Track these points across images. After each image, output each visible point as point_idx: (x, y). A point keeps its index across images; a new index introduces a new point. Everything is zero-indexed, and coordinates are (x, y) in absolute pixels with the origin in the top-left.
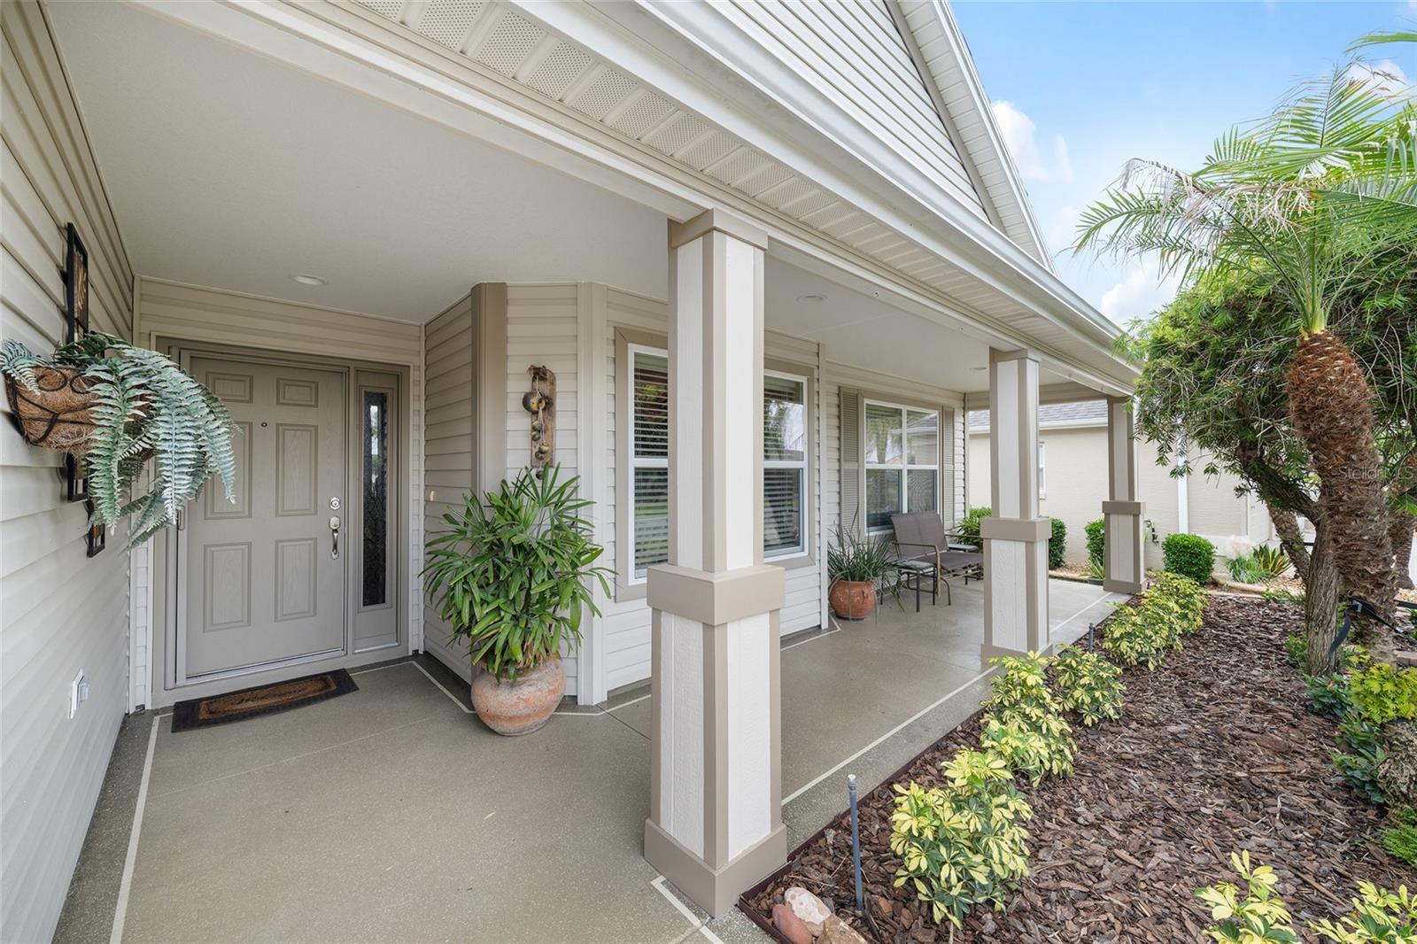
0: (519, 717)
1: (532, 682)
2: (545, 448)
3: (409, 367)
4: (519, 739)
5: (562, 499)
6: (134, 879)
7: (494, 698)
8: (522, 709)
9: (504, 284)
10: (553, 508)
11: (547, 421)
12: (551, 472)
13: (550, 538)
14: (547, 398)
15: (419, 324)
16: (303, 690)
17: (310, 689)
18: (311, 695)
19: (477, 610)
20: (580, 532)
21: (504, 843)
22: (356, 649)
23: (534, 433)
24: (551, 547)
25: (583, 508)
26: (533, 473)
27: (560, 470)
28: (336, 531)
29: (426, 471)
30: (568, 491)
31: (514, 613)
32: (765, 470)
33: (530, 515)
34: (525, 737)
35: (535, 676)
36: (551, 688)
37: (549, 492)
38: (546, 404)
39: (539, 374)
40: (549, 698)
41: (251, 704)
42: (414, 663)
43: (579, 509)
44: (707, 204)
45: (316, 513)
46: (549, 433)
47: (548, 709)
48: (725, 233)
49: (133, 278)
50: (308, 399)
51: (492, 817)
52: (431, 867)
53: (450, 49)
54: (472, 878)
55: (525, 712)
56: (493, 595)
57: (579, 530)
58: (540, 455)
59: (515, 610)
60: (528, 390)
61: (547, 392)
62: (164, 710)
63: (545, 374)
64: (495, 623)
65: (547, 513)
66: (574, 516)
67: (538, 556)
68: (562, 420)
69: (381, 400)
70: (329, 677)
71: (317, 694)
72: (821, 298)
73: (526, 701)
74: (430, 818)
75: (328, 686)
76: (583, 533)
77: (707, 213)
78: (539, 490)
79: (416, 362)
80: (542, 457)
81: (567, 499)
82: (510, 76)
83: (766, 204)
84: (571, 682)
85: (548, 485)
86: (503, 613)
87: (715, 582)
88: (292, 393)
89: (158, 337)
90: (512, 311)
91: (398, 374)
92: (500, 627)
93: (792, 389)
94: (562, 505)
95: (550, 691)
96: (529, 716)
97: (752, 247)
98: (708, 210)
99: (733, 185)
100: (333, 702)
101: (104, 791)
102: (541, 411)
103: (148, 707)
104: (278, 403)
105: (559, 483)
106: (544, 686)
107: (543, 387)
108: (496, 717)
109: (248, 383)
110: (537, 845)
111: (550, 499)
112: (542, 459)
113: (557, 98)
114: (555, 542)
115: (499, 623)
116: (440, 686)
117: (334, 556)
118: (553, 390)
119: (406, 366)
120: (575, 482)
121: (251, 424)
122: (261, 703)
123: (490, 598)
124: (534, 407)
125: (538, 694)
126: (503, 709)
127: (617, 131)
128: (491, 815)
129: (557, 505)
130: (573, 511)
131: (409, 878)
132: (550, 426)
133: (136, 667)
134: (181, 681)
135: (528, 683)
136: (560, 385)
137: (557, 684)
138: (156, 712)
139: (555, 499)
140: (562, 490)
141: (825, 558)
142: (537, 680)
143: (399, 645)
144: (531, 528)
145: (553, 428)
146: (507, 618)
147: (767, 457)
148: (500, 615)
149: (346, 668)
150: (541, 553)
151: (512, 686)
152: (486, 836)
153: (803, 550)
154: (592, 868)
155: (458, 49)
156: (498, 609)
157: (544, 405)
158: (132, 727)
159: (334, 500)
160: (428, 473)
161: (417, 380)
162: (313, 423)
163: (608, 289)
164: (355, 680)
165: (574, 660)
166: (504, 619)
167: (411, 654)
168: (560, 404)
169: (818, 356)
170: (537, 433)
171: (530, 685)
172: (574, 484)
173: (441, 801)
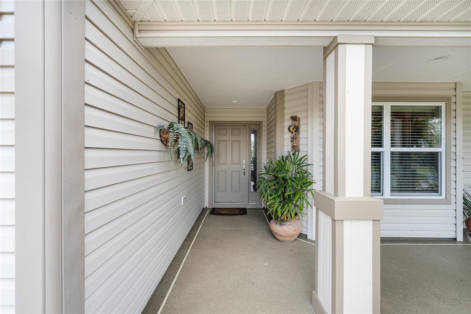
0: (283, 236)
1: (287, 225)
2: (295, 145)
3: (262, 121)
4: (284, 243)
5: (300, 163)
6: (193, 245)
7: (276, 227)
8: (283, 233)
9: (284, 90)
10: (297, 166)
11: (297, 135)
12: (297, 153)
13: (294, 176)
14: (297, 127)
15: (265, 108)
16: (235, 211)
17: (236, 212)
18: (236, 213)
19: (269, 197)
20: (308, 175)
21: (267, 275)
22: (249, 203)
23: (292, 139)
24: (294, 179)
25: (309, 166)
26: (291, 153)
27: (300, 152)
28: (244, 169)
29: (267, 153)
30: (303, 160)
31: (280, 200)
32: (391, 152)
33: (289, 168)
34: (286, 243)
35: (288, 223)
36: (294, 229)
37: (296, 161)
38: (296, 129)
39: (294, 119)
40: (293, 232)
41: (224, 212)
42: (263, 211)
43: (308, 166)
44: (334, 34)
45: (240, 164)
46: (297, 139)
47: (293, 236)
48: (345, 44)
49: (205, 108)
50: (238, 133)
51: (267, 265)
52: (246, 272)
53: (228, 21)
54: (254, 281)
55: (284, 234)
56: (274, 193)
57: (308, 174)
58: (294, 147)
59: (281, 199)
60: (291, 124)
61: (297, 125)
62: (210, 209)
63: (296, 118)
64: (274, 202)
65: (295, 167)
66: (306, 170)
67: (288, 183)
68: (302, 135)
69: (255, 132)
70: (242, 209)
71: (238, 213)
72: (447, 57)
73: (285, 231)
74: (251, 257)
75: (240, 212)
76: (309, 176)
77: (335, 38)
78: (293, 159)
79: (264, 120)
80: (295, 148)
81: (302, 163)
82: (246, 21)
83: (373, 22)
84: (305, 229)
85: (296, 158)
86: (276, 200)
87: (335, 201)
88: (235, 132)
89: (209, 121)
90: (286, 99)
91: (259, 124)
92: (275, 204)
93: (434, 110)
94: (300, 165)
95: (293, 230)
96: (286, 236)
97: (364, 45)
98: (336, 37)
99: (351, 20)
100: (240, 216)
101: (195, 223)
102: (294, 132)
103: (208, 207)
104: (232, 135)
105: (300, 157)
106: (291, 227)
107: (296, 123)
108: (276, 234)
109: (226, 130)
110: (276, 280)
111: (296, 163)
112: (294, 148)
113: (263, 20)
114: (295, 178)
115: (275, 203)
116: (267, 219)
117: (244, 176)
118: (299, 124)
119: (261, 121)
120: (307, 156)
121: (226, 141)
122: (226, 212)
123: (273, 194)
124: (292, 130)
125: (289, 230)
126: (278, 232)
127: (289, 21)
128: (266, 264)
129: (298, 165)
130: (305, 167)
131: (240, 272)
132: (298, 137)
133: (206, 198)
134: (213, 203)
135: (285, 225)
136: (301, 122)
137: (296, 228)
138: (209, 209)
139: (298, 163)
140: (301, 159)
141: (460, 201)
142: (289, 225)
143: (260, 204)
144: (289, 172)
145: (299, 137)
146: (278, 202)
147: (392, 146)
148: (275, 200)
149: (247, 208)
150: (289, 182)
151: (281, 225)
152: (263, 270)
153: (441, 195)
154: (291, 298)
155: (230, 20)
156: (275, 198)
157: (295, 129)
158: (204, 210)
159: (244, 161)
160: (268, 153)
161: (265, 124)
162: (239, 140)
163: (320, 83)
164: (247, 212)
165: (306, 222)
166: (277, 202)
167: (263, 208)
168: (302, 128)
169: (456, 90)
170: (293, 139)
171: (286, 226)
172: (305, 157)
173: (255, 254)
